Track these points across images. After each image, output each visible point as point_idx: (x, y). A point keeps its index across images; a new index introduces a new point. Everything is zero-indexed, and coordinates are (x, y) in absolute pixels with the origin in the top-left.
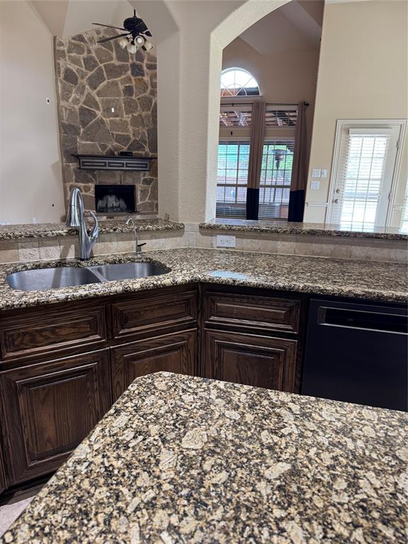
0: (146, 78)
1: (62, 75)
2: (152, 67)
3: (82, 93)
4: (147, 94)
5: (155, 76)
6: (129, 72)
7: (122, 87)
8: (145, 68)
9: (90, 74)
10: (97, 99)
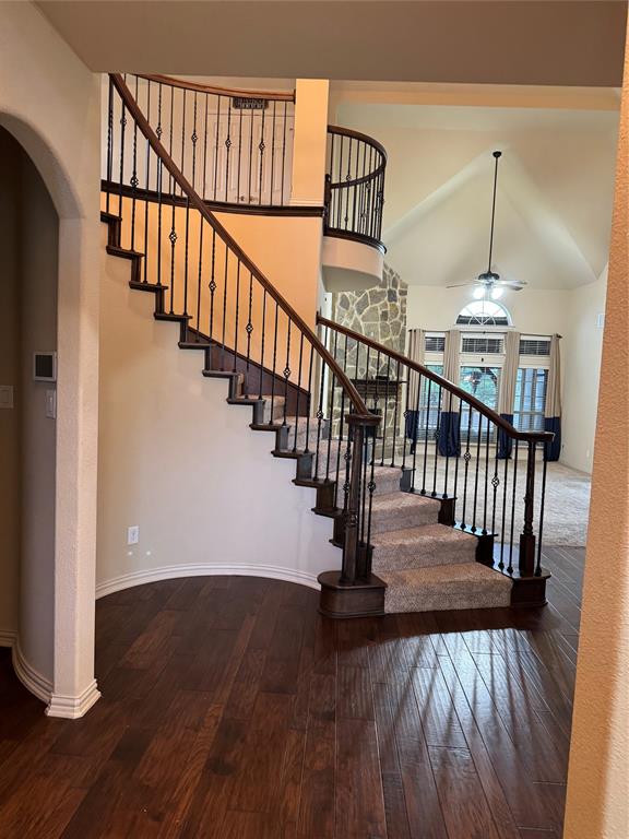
0: (398, 304)
1: (339, 301)
2: (404, 293)
3: (351, 318)
4: (397, 319)
5: (404, 301)
6: (386, 298)
7: (380, 312)
8: (398, 295)
9: (359, 299)
10: (362, 323)
